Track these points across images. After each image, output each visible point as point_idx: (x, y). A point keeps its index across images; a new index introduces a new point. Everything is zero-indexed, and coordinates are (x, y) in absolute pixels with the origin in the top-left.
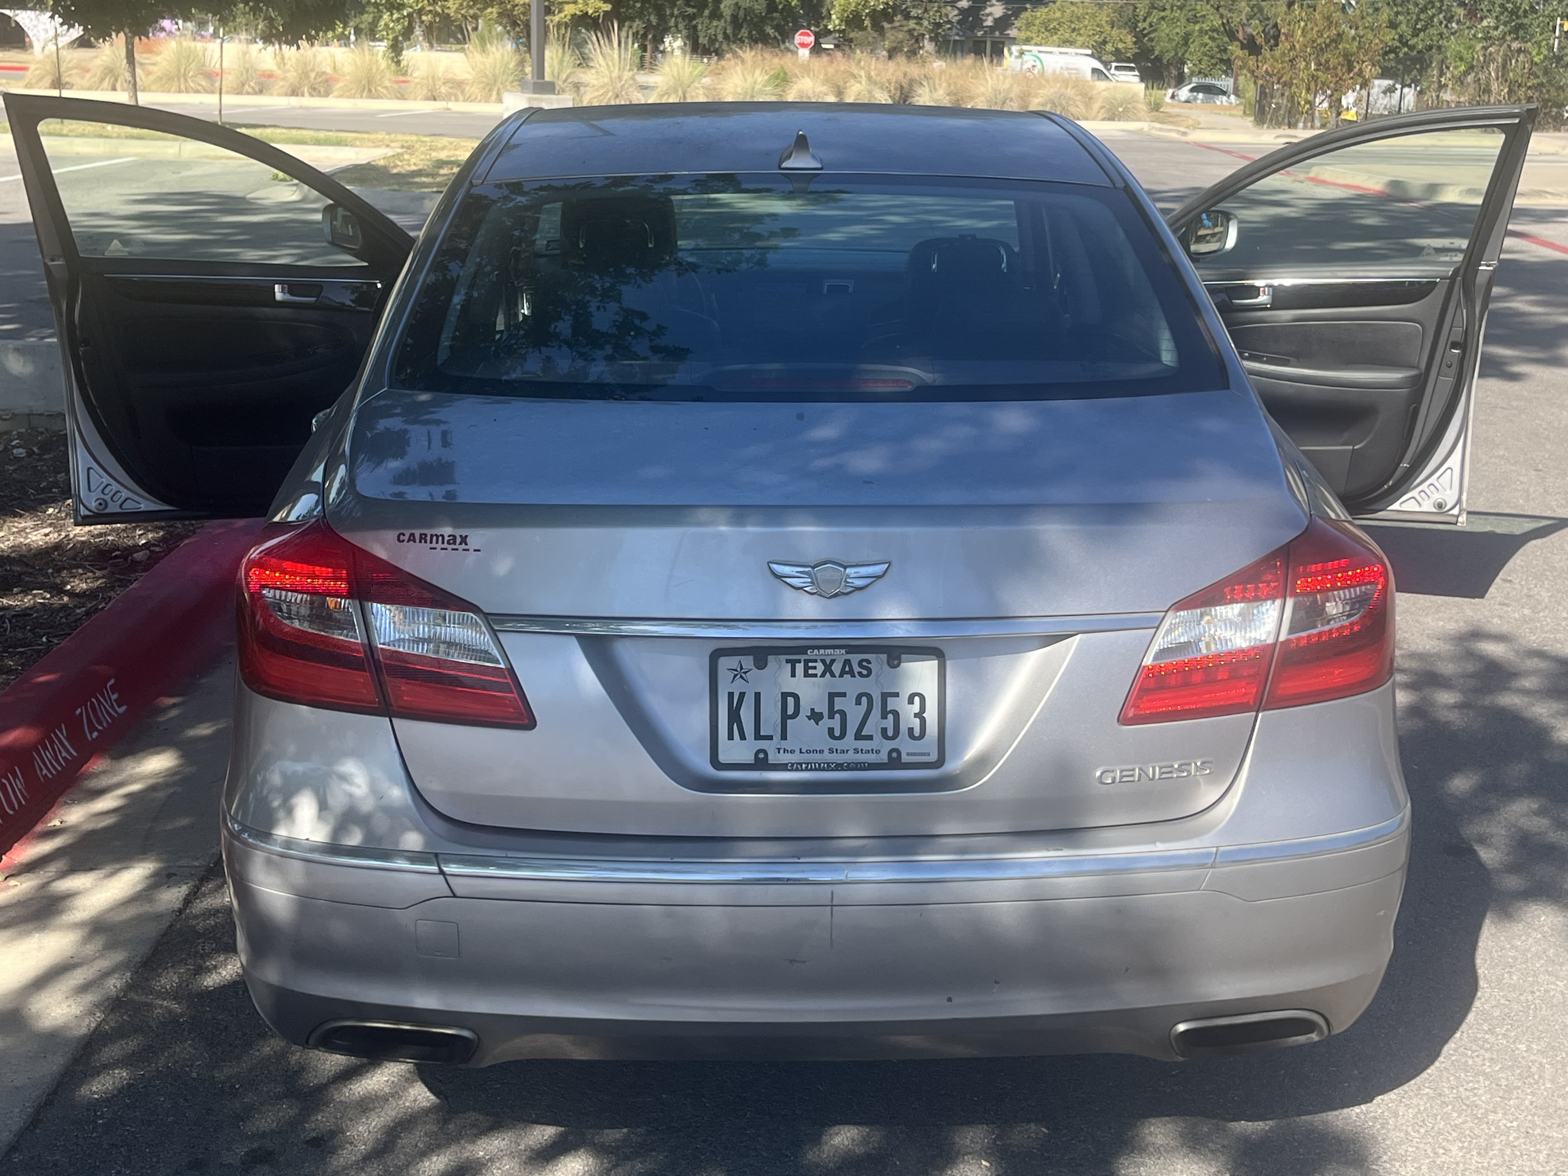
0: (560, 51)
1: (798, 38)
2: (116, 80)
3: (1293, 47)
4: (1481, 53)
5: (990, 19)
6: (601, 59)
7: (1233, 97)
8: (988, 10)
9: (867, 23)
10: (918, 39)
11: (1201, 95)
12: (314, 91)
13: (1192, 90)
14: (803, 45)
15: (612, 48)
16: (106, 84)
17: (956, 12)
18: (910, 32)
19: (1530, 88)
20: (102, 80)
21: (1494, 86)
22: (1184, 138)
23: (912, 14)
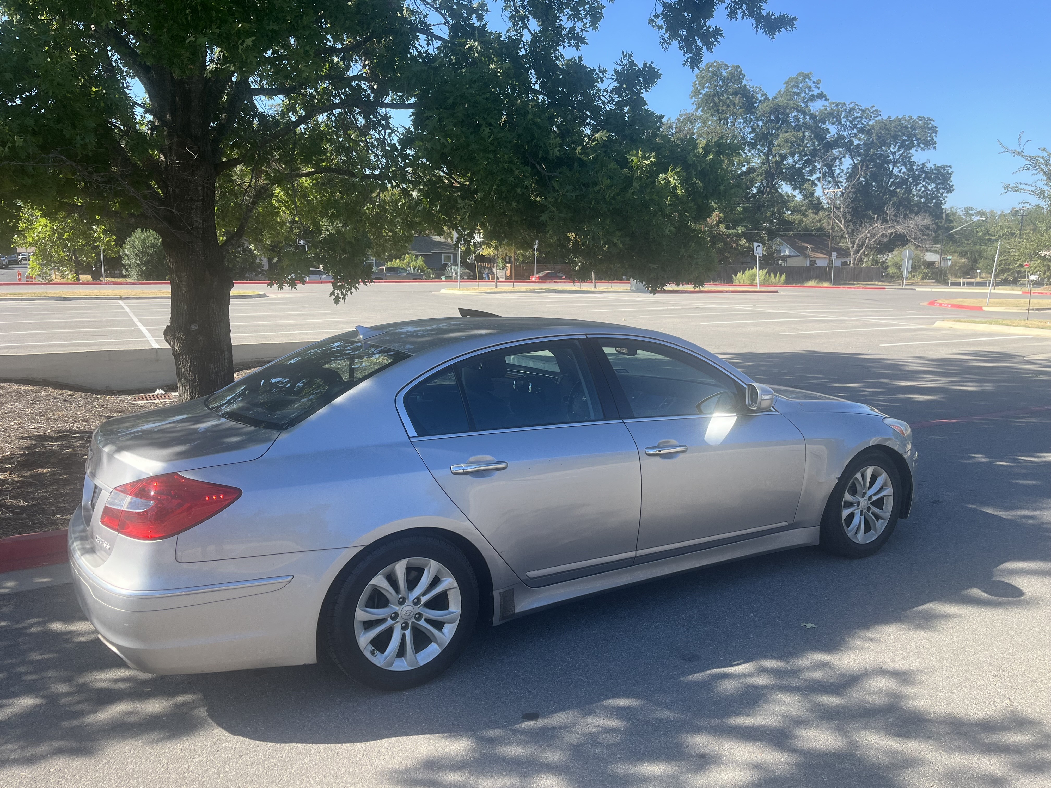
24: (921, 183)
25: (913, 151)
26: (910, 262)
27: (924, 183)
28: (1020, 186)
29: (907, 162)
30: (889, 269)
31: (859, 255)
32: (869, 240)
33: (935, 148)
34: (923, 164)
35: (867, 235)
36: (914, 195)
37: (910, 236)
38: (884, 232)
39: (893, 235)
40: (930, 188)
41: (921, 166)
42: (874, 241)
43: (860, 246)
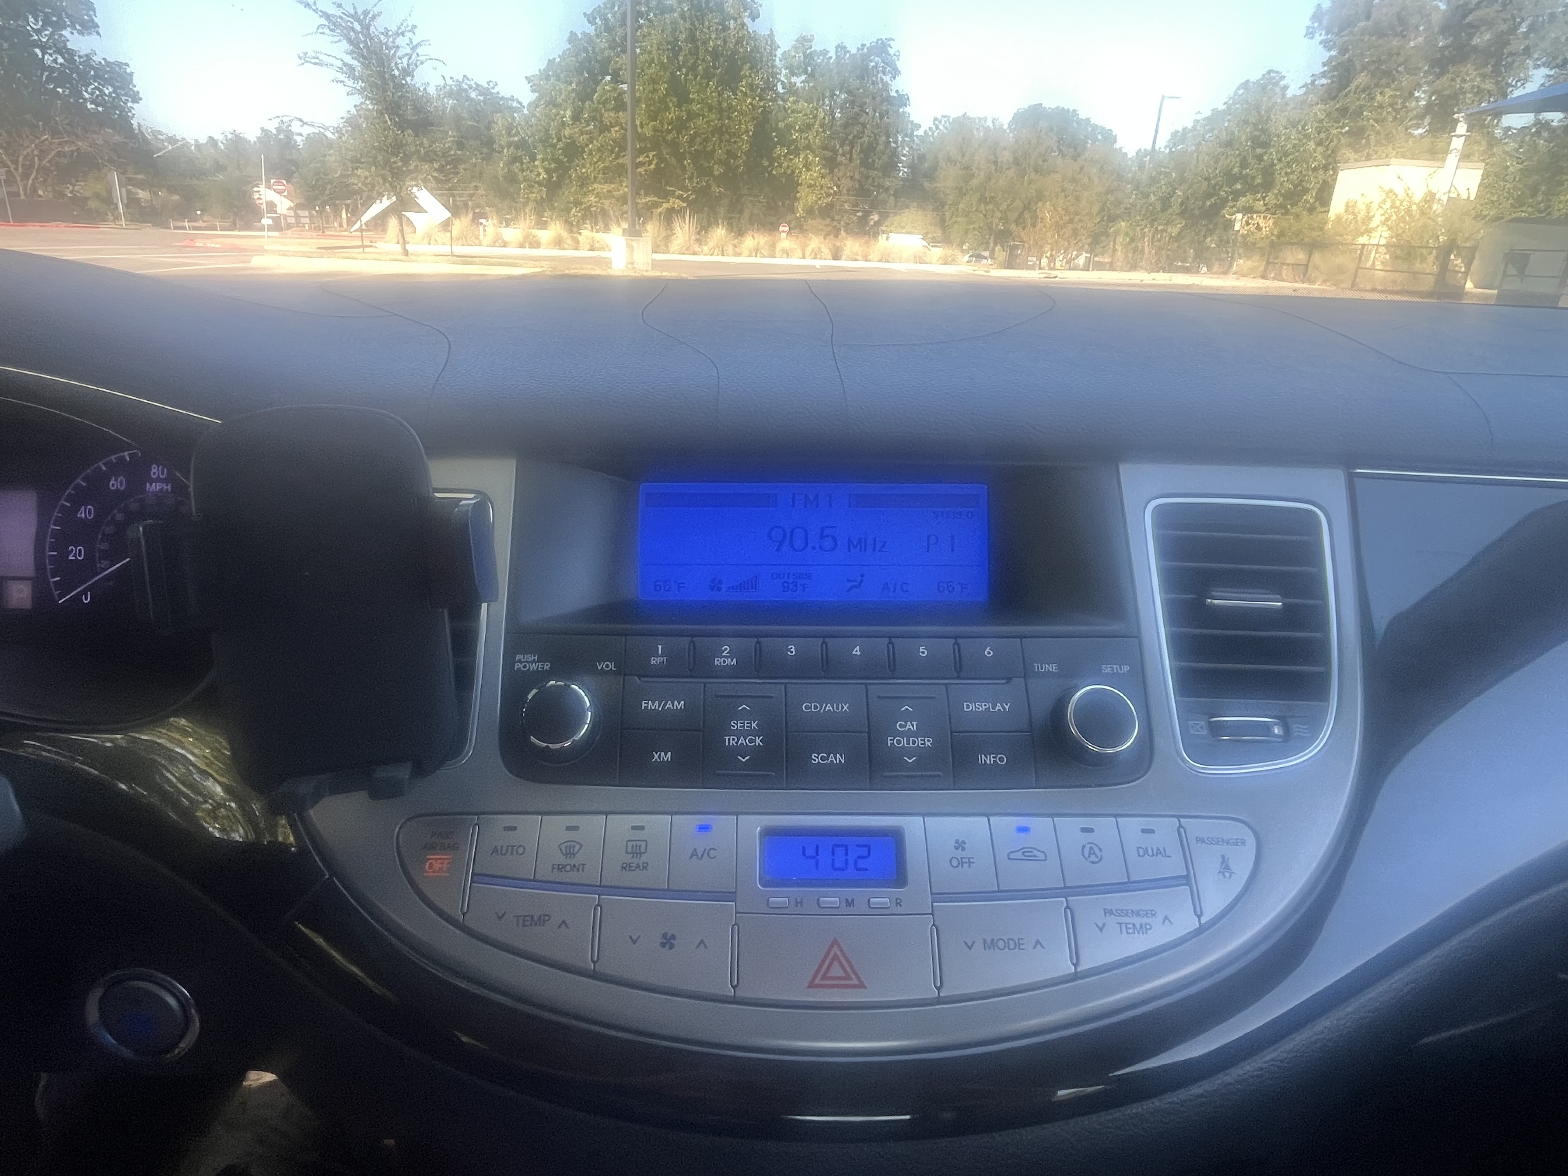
0: (658, 224)
1: (781, 228)
2: (430, 239)
3: (1045, 226)
4: (1139, 232)
5: (872, 221)
6: (679, 229)
7: (990, 260)
8: (872, 217)
9: (817, 213)
10: (840, 229)
11: (974, 259)
12: (532, 246)
13: (971, 256)
14: (783, 231)
15: (685, 224)
16: (426, 241)
17: (856, 218)
18: (835, 227)
19: (1169, 250)
20: (423, 239)
21: (1147, 250)
22: (987, 274)
23: (836, 218)
24: (92, 84)
25: (66, 33)
26: (124, 190)
27: (96, 84)
28: (321, 57)
29: (62, 49)
30: (89, 202)
31: (30, 181)
32: (39, 160)
33: (98, 34)
34: (87, 56)
35: (33, 151)
36: (85, 100)
37: (101, 158)
38: (60, 149)
39: (75, 154)
40: (107, 92)
41: (85, 59)
42: (49, 162)
43: (28, 168)
